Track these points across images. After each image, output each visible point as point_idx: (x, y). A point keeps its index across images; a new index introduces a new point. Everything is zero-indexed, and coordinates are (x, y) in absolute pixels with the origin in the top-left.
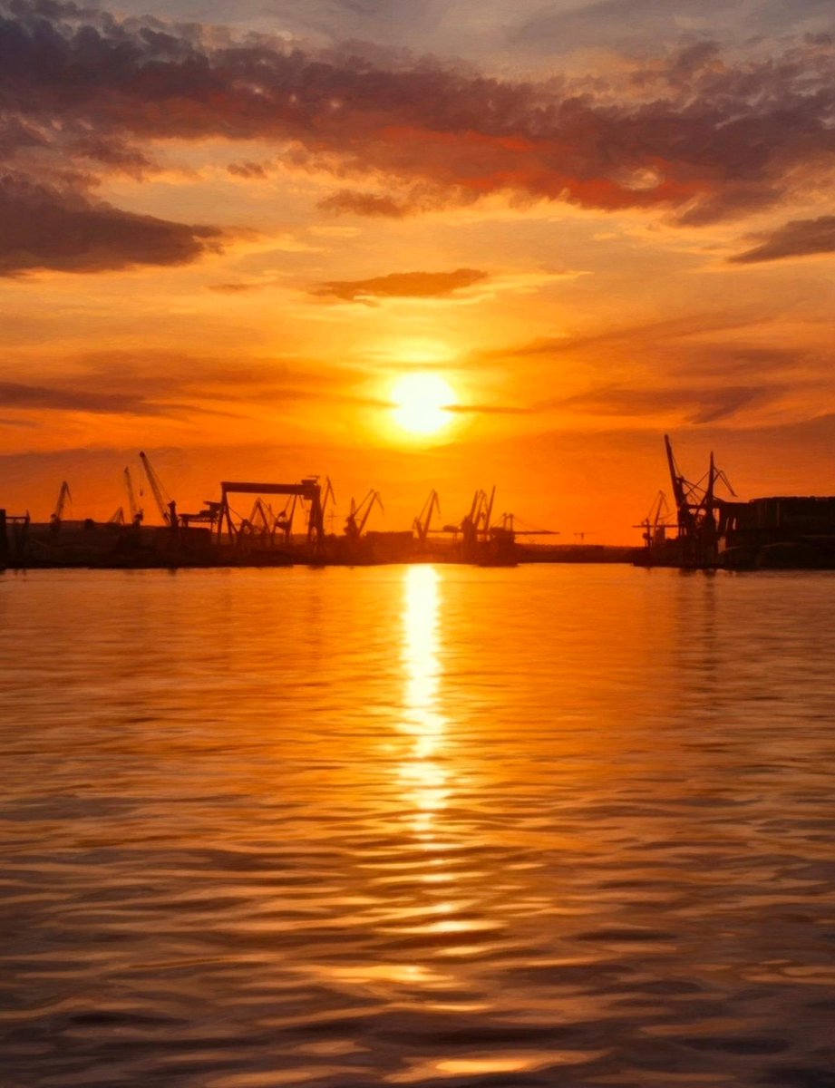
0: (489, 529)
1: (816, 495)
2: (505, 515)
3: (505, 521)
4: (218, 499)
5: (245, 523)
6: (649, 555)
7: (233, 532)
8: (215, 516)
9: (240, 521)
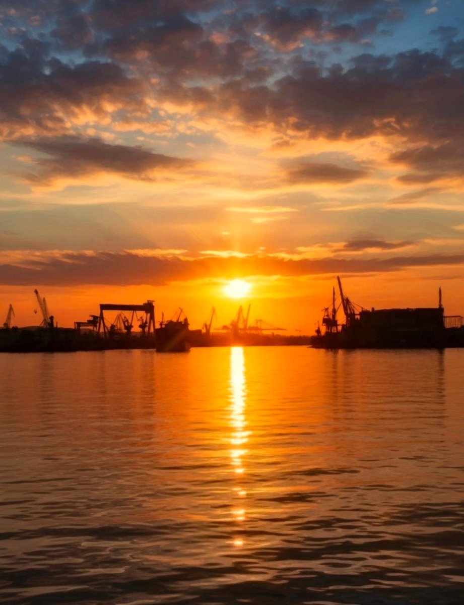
0: (247, 327)
1: (410, 307)
2: (256, 320)
3: (257, 323)
4: (98, 314)
5: (113, 326)
6: (317, 342)
7: (106, 330)
8: (97, 322)
9: (110, 325)
